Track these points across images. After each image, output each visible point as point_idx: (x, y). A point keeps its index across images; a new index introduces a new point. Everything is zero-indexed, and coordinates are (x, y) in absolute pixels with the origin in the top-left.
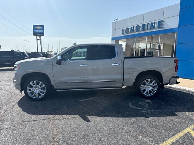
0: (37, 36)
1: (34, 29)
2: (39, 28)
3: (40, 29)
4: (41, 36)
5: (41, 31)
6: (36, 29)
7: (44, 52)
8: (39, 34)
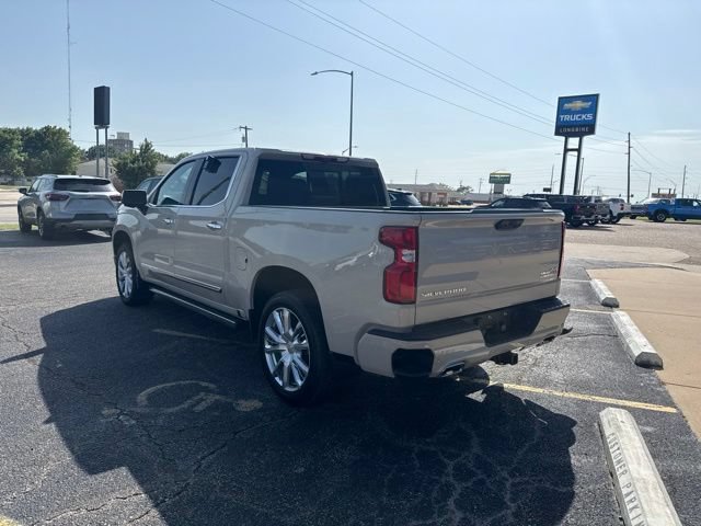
0: (567, 135)
1: (561, 111)
2: (579, 105)
3: (584, 111)
4: (580, 135)
5: (584, 117)
6: (569, 112)
7: (590, 198)
8: (575, 127)
